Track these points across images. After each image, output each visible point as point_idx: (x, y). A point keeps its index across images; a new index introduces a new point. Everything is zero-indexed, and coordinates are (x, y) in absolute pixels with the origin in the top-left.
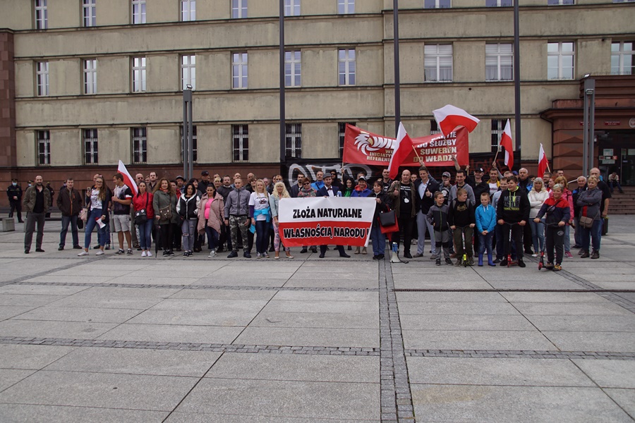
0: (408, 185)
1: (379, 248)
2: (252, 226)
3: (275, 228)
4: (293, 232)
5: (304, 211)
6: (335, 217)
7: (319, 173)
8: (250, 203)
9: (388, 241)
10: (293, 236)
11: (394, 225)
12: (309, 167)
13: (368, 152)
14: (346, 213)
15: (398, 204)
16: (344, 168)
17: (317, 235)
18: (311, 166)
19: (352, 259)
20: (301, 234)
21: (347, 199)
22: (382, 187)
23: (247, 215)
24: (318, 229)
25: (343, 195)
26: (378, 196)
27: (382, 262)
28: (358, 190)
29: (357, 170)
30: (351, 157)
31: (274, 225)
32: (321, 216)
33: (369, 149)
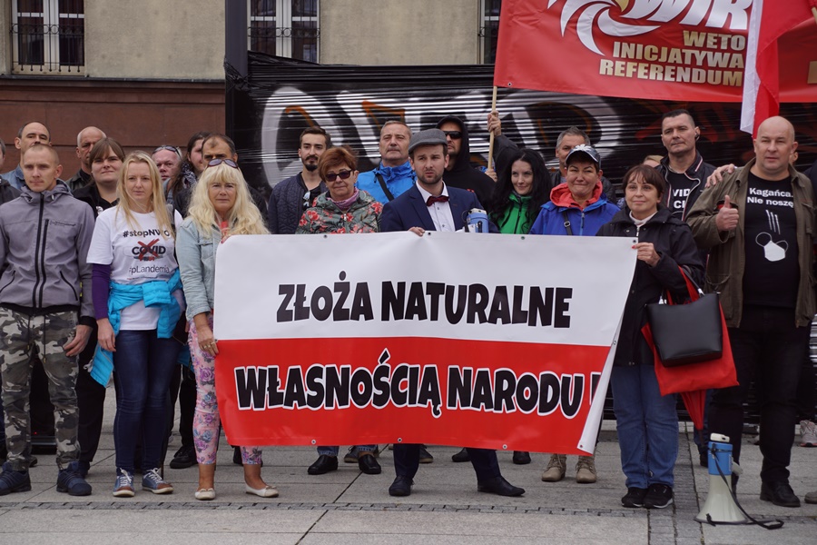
0: (785, 185)
1: (648, 458)
2: (98, 353)
3: (201, 364)
4: (274, 384)
5: (322, 292)
6: (453, 318)
7: (392, 128)
8: (95, 256)
9: (690, 426)
10: (276, 398)
11: (714, 357)
12: (351, 101)
13: (604, 40)
14: (500, 306)
15: (736, 266)
16: (500, 108)
17: (379, 400)
18: (359, 97)
19: (532, 504)
20: (308, 392)
21: (509, 241)
22: (661, 191)
23: (78, 309)
24: (383, 371)
25: (495, 226)
26: (649, 232)
27: (662, 519)
28: (565, 202)
29: (554, 116)
30: (530, 64)
31: (196, 352)
32: (398, 316)
33: (611, 27)
